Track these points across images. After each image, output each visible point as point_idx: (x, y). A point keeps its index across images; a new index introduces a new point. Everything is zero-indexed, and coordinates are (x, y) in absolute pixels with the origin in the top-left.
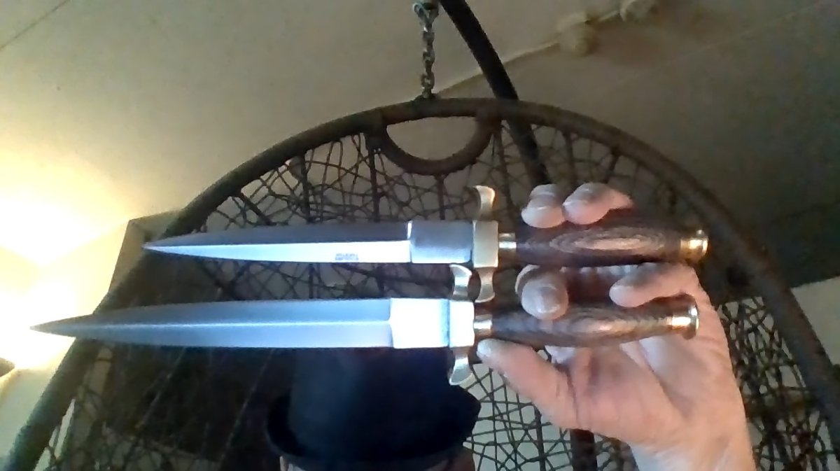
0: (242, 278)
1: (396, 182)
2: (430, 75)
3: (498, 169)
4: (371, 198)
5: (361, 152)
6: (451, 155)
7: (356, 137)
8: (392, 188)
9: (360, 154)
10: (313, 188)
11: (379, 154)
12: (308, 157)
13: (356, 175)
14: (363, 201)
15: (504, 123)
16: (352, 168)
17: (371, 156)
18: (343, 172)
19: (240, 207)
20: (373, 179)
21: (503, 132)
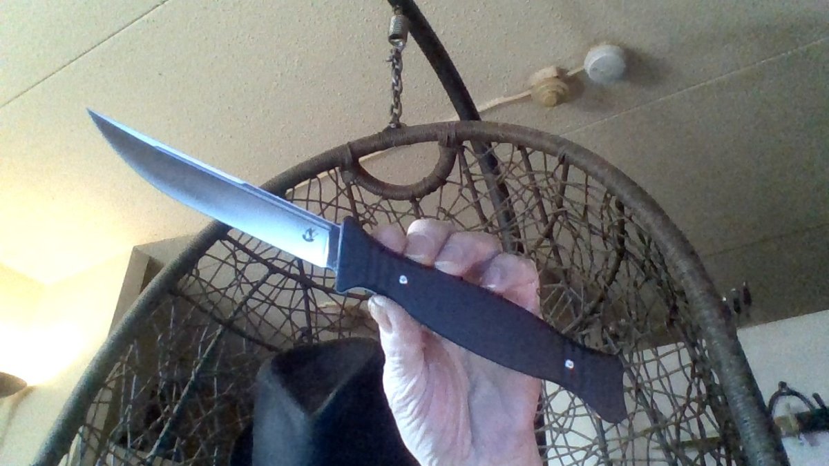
0: (239, 315)
1: (375, 209)
2: (398, 104)
3: (466, 186)
5: (339, 185)
6: (421, 180)
7: (332, 171)
8: (372, 216)
9: (338, 187)
11: (354, 184)
13: (338, 207)
15: (467, 143)
16: (332, 201)
17: (349, 188)
18: (324, 206)
19: (230, 250)
20: (354, 209)
21: (466, 153)
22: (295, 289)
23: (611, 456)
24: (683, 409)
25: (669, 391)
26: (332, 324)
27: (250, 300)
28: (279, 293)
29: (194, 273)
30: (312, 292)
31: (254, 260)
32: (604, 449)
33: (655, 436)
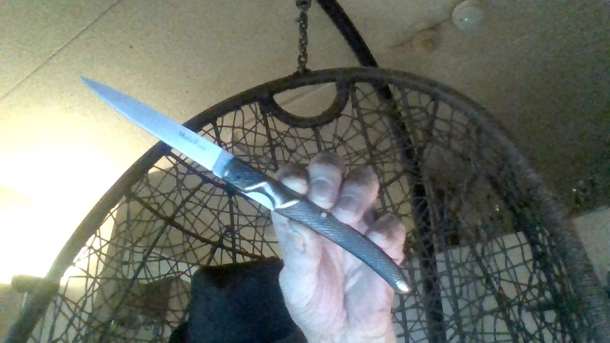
0: (179, 214)
1: (285, 136)
2: (305, 54)
3: (356, 119)
4: (269, 149)
5: (258, 116)
6: (322, 112)
7: (253, 106)
8: (282, 140)
9: (257, 118)
10: (225, 145)
11: (269, 116)
12: (219, 122)
13: (256, 133)
14: (263, 150)
16: (253, 127)
17: (265, 118)
18: (246, 132)
20: (269, 135)
21: (358, 92)
22: (222, 196)
23: (465, 329)
24: (524, 294)
25: (515, 280)
26: (250, 223)
27: (187, 203)
28: (209, 199)
29: (145, 180)
30: (236, 199)
31: (191, 172)
32: (459, 323)
33: (500, 315)
